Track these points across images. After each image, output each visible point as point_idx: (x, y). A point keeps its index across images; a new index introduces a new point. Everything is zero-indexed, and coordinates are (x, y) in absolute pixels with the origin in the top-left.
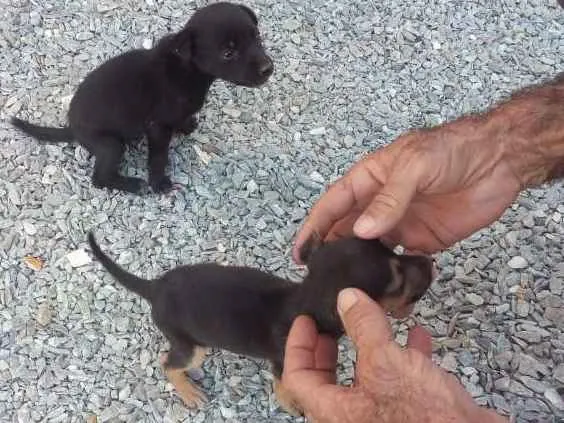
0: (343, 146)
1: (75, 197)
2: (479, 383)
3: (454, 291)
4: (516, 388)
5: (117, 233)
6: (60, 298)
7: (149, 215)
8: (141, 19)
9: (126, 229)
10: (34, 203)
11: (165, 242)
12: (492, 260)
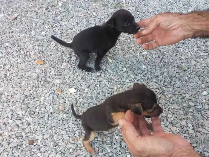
0: (152, 58)
1: (72, 72)
2: (193, 129)
3: (185, 101)
4: (204, 131)
5: (84, 83)
6: (67, 102)
7: (93, 78)
8: (91, 19)
9: (87, 82)
10: (59, 74)
11: (98, 86)
12: (197, 92)
